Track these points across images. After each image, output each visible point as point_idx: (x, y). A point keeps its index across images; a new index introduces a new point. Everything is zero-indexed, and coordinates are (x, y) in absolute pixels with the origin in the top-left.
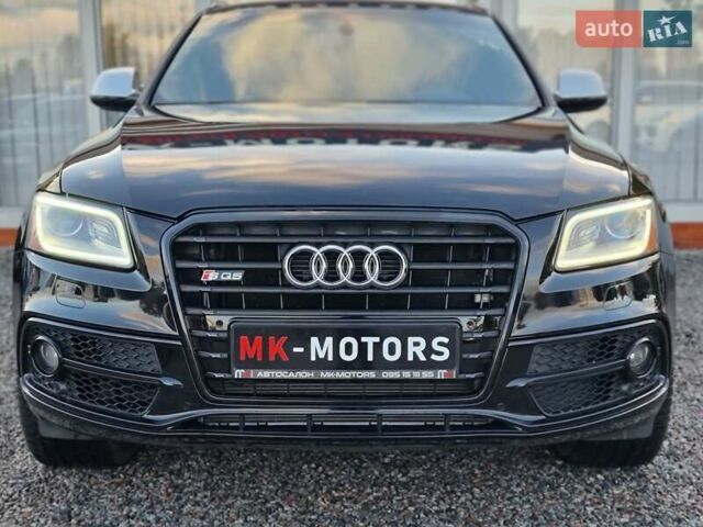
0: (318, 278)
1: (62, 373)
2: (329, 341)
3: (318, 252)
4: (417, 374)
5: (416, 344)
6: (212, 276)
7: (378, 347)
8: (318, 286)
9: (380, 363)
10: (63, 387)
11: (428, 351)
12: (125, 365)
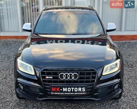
0: (64, 78)
1: (24, 90)
2: (66, 88)
3: (64, 74)
4: (80, 93)
5: (80, 89)
6: (48, 77)
7: (74, 89)
8: (64, 79)
9: (74, 92)
10: (24, 92)
11: (82, 90)
12: (34, 91)
